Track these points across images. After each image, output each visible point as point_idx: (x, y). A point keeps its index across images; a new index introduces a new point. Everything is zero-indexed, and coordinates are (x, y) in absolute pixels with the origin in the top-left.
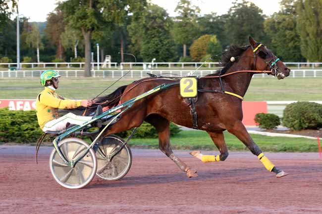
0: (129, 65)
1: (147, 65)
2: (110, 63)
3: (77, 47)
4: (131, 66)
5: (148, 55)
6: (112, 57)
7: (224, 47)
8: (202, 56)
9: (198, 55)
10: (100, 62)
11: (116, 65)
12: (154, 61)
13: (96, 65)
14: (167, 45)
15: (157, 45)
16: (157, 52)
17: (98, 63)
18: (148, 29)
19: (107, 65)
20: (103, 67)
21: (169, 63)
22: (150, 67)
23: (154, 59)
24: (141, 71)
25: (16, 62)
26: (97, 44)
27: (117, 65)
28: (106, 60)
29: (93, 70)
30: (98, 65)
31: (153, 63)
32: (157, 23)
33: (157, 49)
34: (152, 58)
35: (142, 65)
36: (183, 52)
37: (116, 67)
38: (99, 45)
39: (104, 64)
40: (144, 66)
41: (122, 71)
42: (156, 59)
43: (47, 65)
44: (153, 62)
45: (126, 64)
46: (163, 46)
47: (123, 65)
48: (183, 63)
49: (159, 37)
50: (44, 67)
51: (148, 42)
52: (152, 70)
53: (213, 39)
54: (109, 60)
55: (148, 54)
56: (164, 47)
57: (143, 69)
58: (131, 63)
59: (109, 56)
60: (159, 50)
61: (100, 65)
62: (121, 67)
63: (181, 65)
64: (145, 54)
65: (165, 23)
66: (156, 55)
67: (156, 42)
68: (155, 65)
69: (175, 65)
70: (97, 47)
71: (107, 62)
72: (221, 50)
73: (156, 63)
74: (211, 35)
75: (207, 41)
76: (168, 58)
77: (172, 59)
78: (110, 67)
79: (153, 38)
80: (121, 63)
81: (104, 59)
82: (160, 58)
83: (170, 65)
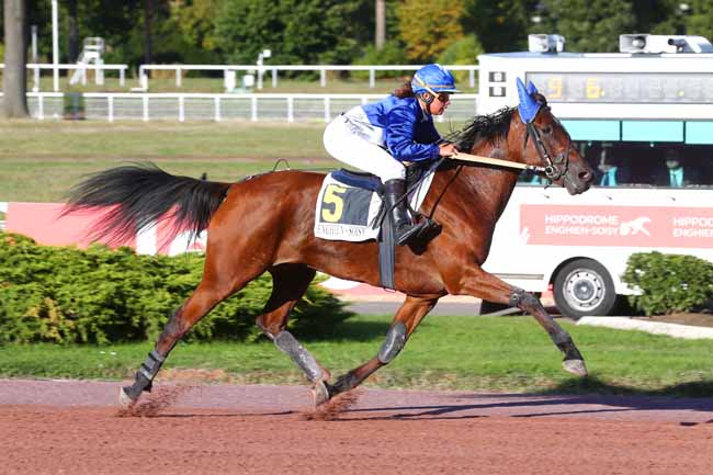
0: (173, 72)
1: (240, 74)
2: (100, 66)
4: (179, 81)
5: (243, 39)
6: (106, 43)
8: (443, 43)
9: (429, 39)
10: (63, 60)
11: (122, 74)
12: (266, 61)
13: (46, 73)
15: (277, 1)
16: (276, 26)
17: (56, 66)
19: (90, 74)
20: (73, 80)
21: (322, 68)
22: (249, 80)
23: (267, 53)
24: (217, 97)
28: (87, 55)
29: (35, 93)
30: (56, 73)
31: (262, 68)
33: (278, 14)
34: (259, 49)
35: (219, 74)
36: (372, 27)
37: (122, 81)
39: (79, 68)
40: (230, 79)
41: (146, 97)
42: (274, 54)
44: (260, 62)
45: (159, 71)
47: (148, 72)
48: (372, 68)
52: (257, 91)
54: (96, 55)
55: (242, 33)
57: (222, 90)
58: (179, 68)
59: (98, 39)
60: (284, 19)
61: (63, 73)
62: (144, 79)
63: (365, 76)
64: (229, 31)
66: (275, 36)
68: (269, 74)
69: (345, 75)
71: (91, 62)
73: (275, 68)
76: (319, 48)
77: (331, 53)
78: (100, 80)
80: (144, 67)
81: (79, 49)
82: (289, 46)
83: (323, 75)
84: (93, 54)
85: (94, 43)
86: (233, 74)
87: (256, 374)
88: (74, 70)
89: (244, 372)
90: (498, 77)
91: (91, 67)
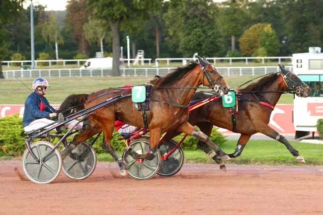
0: (166, 61)
1: (188, 61)
2: (143, 59)
3: (104, 41)
4: (168, 63)
6: (145, 52)
7: (281, 39)
9: (249, 49)
10: (131, 58)
11: (150, 62)
12: (196, 57)
13: (126, 62)
14: (212, 37)
15: (199, 37)
16: (200, 45)
17: (129, 59)
18: (188, 18)
19: (140, 62)
20: (134, 64)
21: (214, 59)
23: (196, 54)
25: (30, 60)
26: (128, 37)
27: (152, 62)
28: (139, 56)
29: (122, 68)
30: (129, 62)
31: (195, 59)
32: (199, 10)
33: (200, 41)
34: (194, 53)
35: (181, 61)
36: (230, 45)
37: (150, 64)
38: (130, 38)
39: (136, 60)
41: (158, 69)
42: (199, 54)
43: (67, 63)
44: (194, 57)
45: (162, 61)
46: (206, 37)
47: (158, 61)
48: (231, 58)
49: (202, 27)
50: (64, 65)
51: (189, 34)
53: (268, 28)
54: (141, 56)
55: (188, 48)
56: (208, 39)
58: (168, 59)
59: (142, 51)
60: (202, 43)
61: (131, 61)
62: (157, 64)
63: (228, 61)
64: (184, 47)
65: (208, 11)
66: (199, 48)
67: (198, 33)
69: (222, 61)
70: (126, 41)
71: (140, 58)
72: (277, 42)
74: (264, 24)
75: (260, 31)
76: (212, 52)
77: (218, 54)
78: (143, 64)
79: (195, 28)
80: (156, 59)
81: (136, 54)
82: (204, 52)
83: (215, 61)
84: (140, 55)
85: (140, 52)
86: (186, 61)
87: (196, 161)
88: (134, 61)
89: (192, 160)
90: (299, 61)
91: (140, 59)
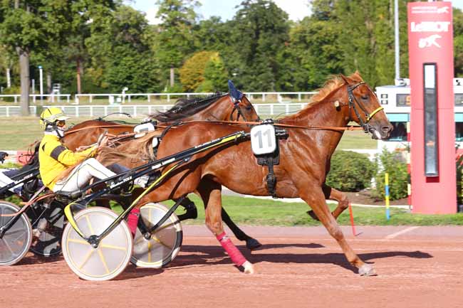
0: (89, 97)
1: (116, 98)
2: (59, 95)
3: (11, 72)
4: (91, 100)
5: (116, 83)
6: (62, 86)
7: (231, 70)
8: (198, 83)
9: (192, 82)
10: (44, 93)
11: (68, 98)
12: (126, 92)
13: (38, 98)
14: (146, 68)
15: (130, 68)
17: (42, 95)
18: (117, 44)
19: (56, 98)
20: (49, 100)
21: (149, 95)
22: (119, 100)
23: (126, 89)
24: (106, 107)
26: (40, 67)
27: (71, 98)
28: (55, 91)
29: (33, 106)
30: (42, 98)
31: (124, 95)
32: (129, 34)
33: (131, 73)
34: (123, 87)
35: (107, 98)
36: (169, 78)
37: (68, 101)
38: (42, 68)
39: (51, 96)
40: (111, 99)
41: (77, 107)
42: (129, 89)
44: (123, 92)
45: (83, 97)
46: (139, 68)
47: (79, 97)
48: (169, 94)
49: (133, 56)
51: (116, 64)
52: (122, 104)
53: (215, 57)
54: (58, 91)
55: (116, 81)
56: (140, 70)
57: (108, 104)
58: (91, 95)
59: (59, 84)
60: (133, 75)
61: (45, 98)
62: (77, 100)
63: (165, 98)
64: (112, 80)
65: (141, 35)
66: (129, 82)
67: (129, 63)
68: (127, 97)
69: (158, 97)
70: (39, 72)
71: (56, 93)
72: (226, 74)
73: (129, 95)
74: (211, 52)
75: (205, 61)
76: (146, 86)
77: (152, 89)
78: (59, 100)
79: (126, 56)
80: (76, 95)
81: (52, 89)
82: (135, 86)
83: (149, 98)
85: (57, 86)
86: (113, 98)
88: (49, 97)
91: (56, 95)
